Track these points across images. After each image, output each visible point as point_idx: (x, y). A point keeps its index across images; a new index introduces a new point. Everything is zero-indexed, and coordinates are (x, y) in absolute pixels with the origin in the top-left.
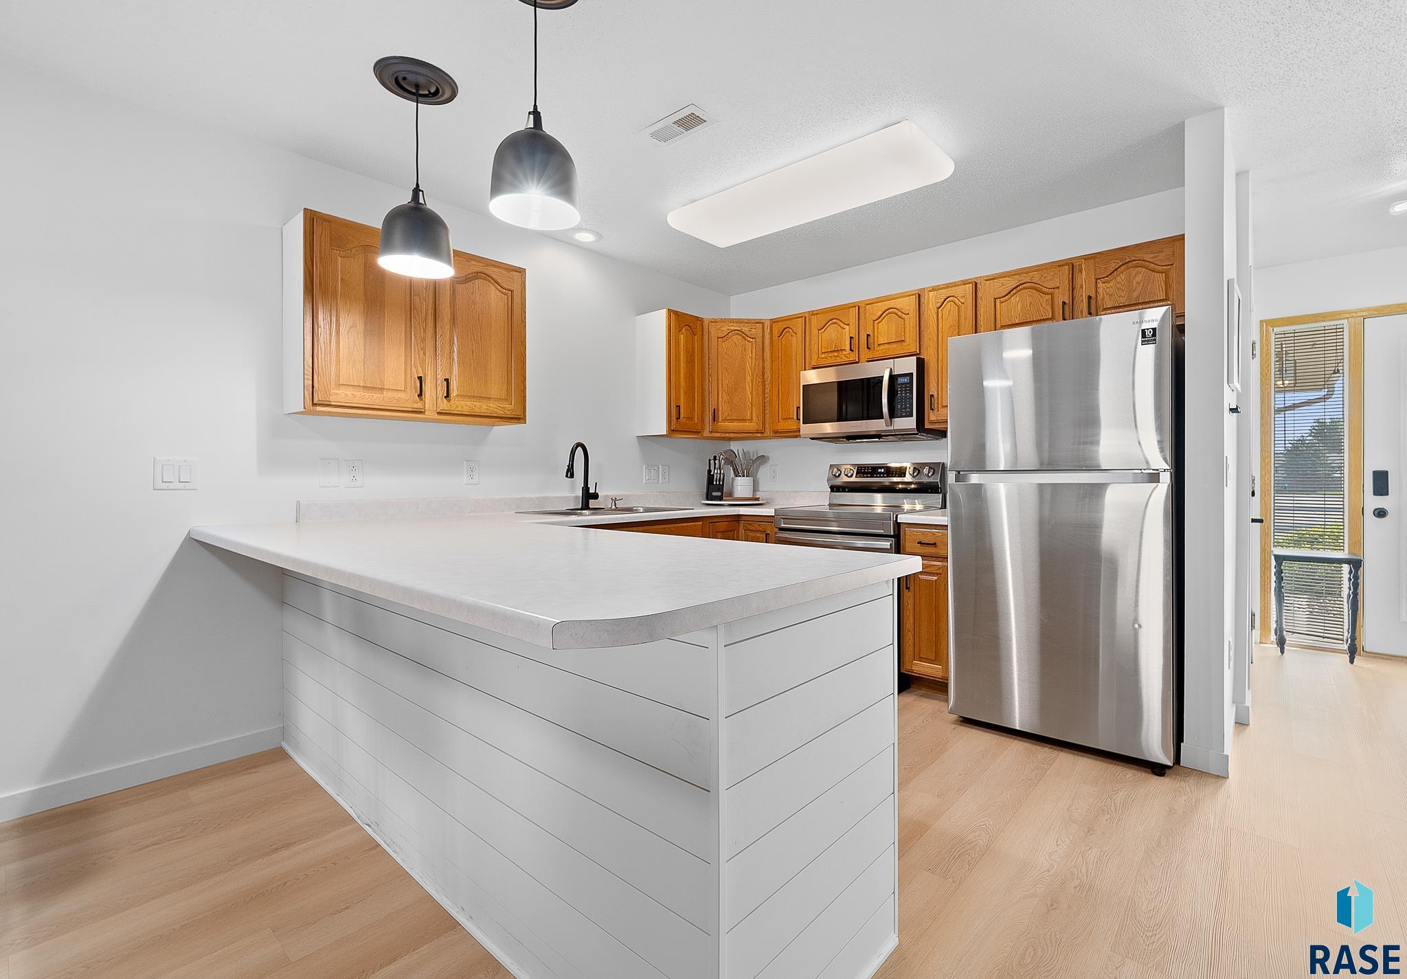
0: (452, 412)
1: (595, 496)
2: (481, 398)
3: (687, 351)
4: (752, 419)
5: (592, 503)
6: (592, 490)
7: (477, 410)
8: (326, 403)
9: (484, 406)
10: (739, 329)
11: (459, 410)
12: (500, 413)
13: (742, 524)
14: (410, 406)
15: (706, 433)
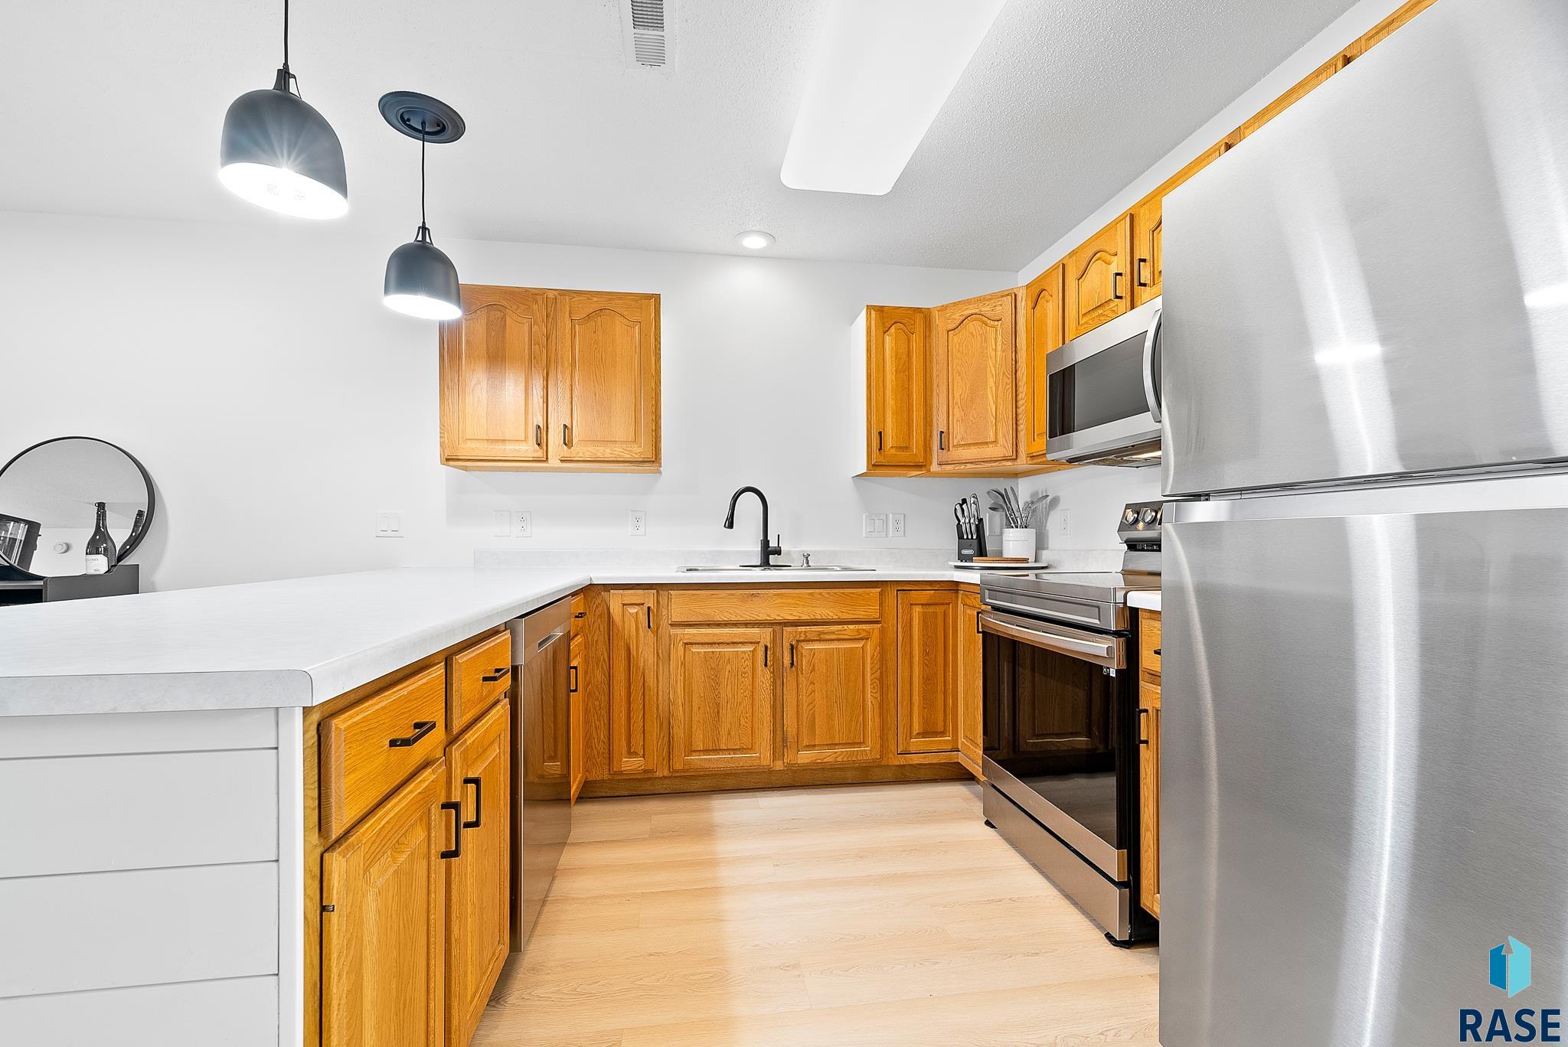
0: (574, 459)
1: (778, 552)
2: (606, 442)
3: (897, 357)
4: (995, 442)
5: (773, 559)
6: (773, 544)
7: (599, 455)
8: (454, 457)
9: (608, 451)
10: (977, 311)
11: (580, 456)
12: (627, 456)
13: (960, 596)
14: (531, 455)
15: (934, 467)
